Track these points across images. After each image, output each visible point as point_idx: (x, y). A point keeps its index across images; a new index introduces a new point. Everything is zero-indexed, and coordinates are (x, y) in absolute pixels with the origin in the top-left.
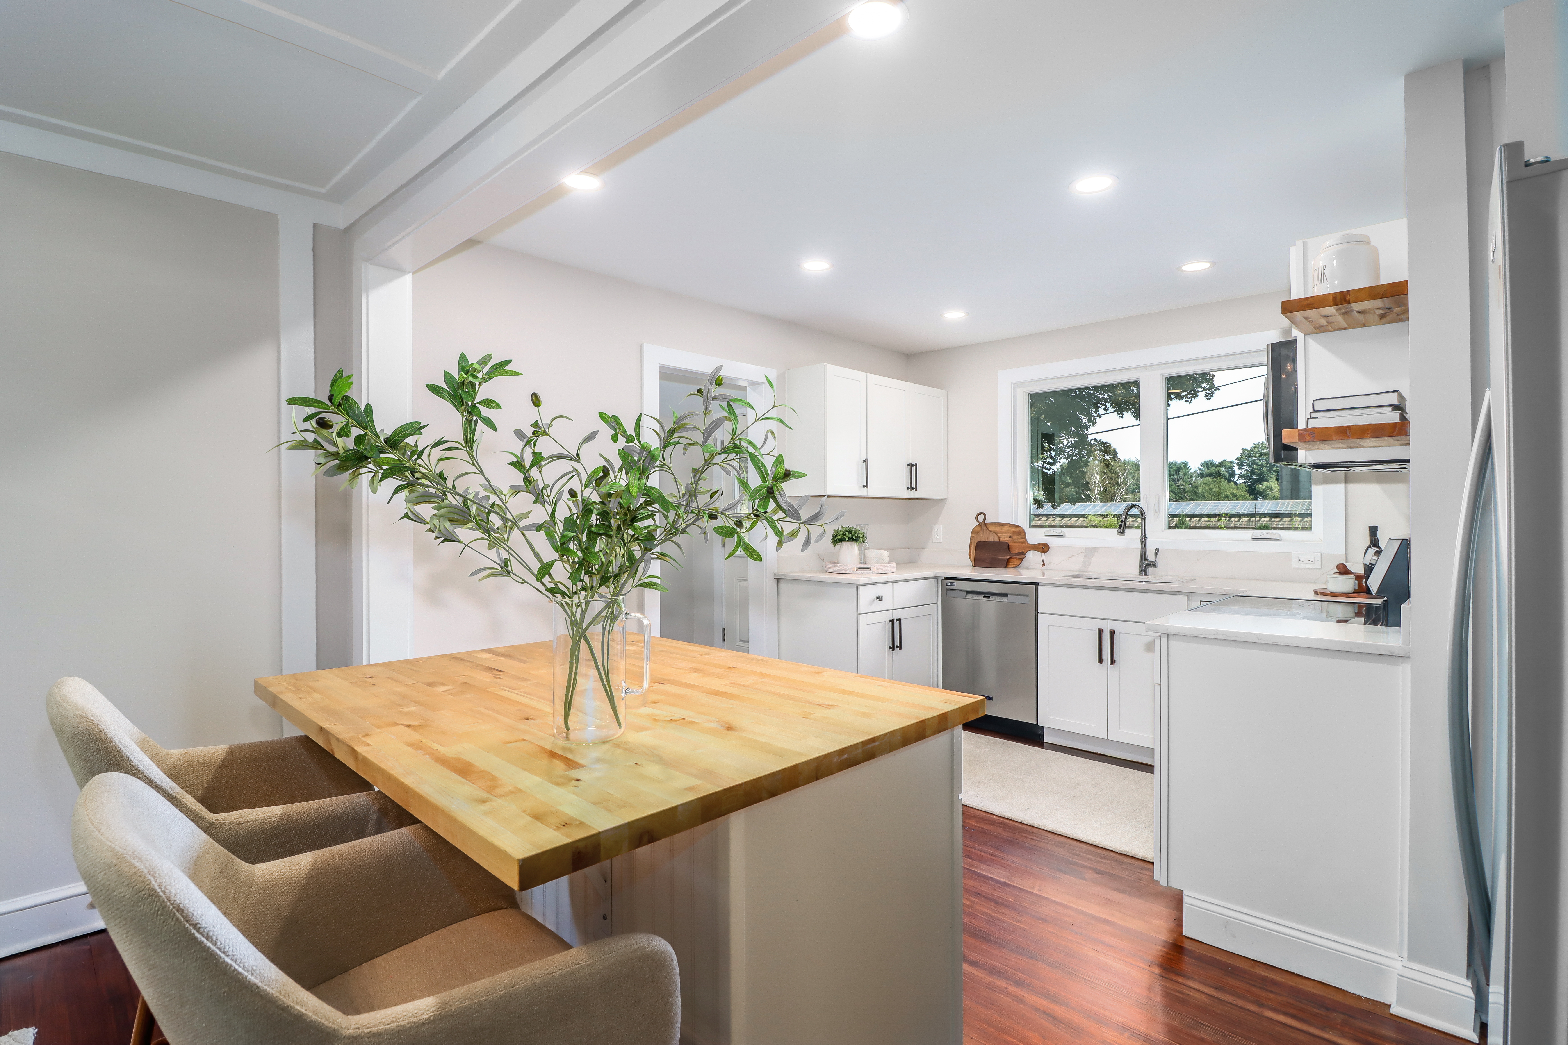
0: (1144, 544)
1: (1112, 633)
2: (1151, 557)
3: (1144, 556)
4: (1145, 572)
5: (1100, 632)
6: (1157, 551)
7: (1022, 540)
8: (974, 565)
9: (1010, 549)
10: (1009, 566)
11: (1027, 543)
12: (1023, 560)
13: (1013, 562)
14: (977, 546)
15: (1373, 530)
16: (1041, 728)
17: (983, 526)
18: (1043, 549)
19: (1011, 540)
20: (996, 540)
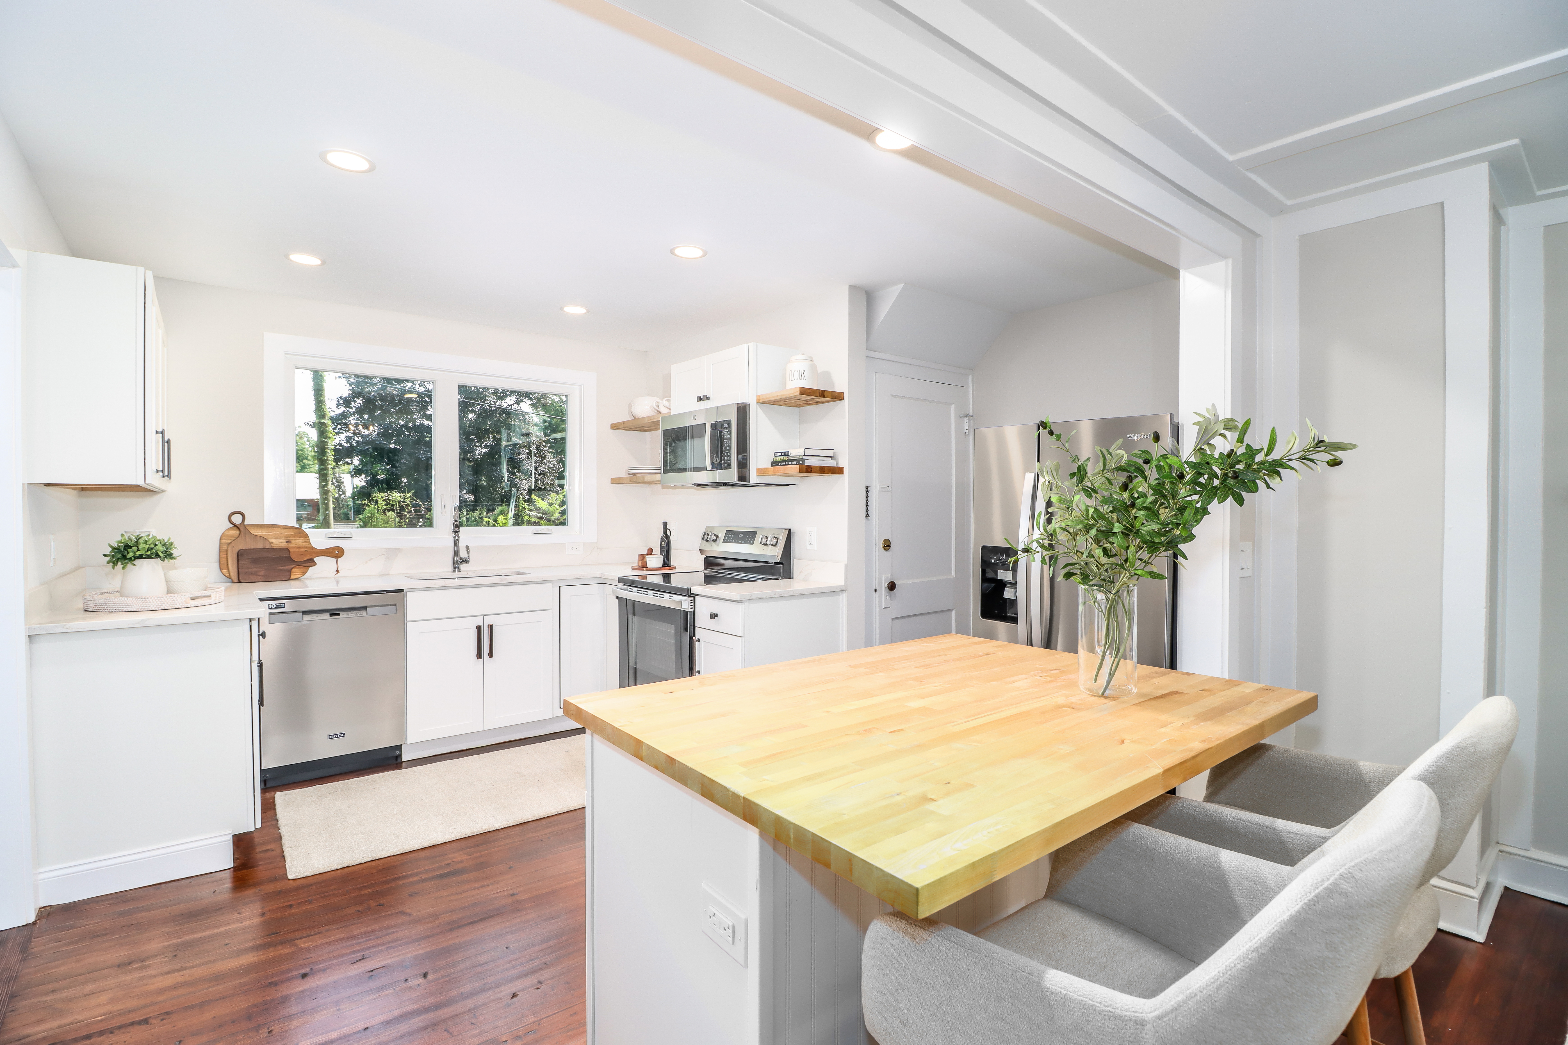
0: (456, 543)
1: (491, 627)
2: (463, 554)
3: (456, 553)
4: (459, 569)
5: (479, 629)
6: (467, 548)
7: (306, 545)
8: (236, 580)
9: (292, 556)
10: (292, 577)
11: (313, 548)
12: (310, 568)
13: (296, 572)
14: (240, 555)
15: (665, 524)
16: (400, 747)
17: (242, 529)
18: (336, 553)
19: (290, 545)
20: (267, 546)
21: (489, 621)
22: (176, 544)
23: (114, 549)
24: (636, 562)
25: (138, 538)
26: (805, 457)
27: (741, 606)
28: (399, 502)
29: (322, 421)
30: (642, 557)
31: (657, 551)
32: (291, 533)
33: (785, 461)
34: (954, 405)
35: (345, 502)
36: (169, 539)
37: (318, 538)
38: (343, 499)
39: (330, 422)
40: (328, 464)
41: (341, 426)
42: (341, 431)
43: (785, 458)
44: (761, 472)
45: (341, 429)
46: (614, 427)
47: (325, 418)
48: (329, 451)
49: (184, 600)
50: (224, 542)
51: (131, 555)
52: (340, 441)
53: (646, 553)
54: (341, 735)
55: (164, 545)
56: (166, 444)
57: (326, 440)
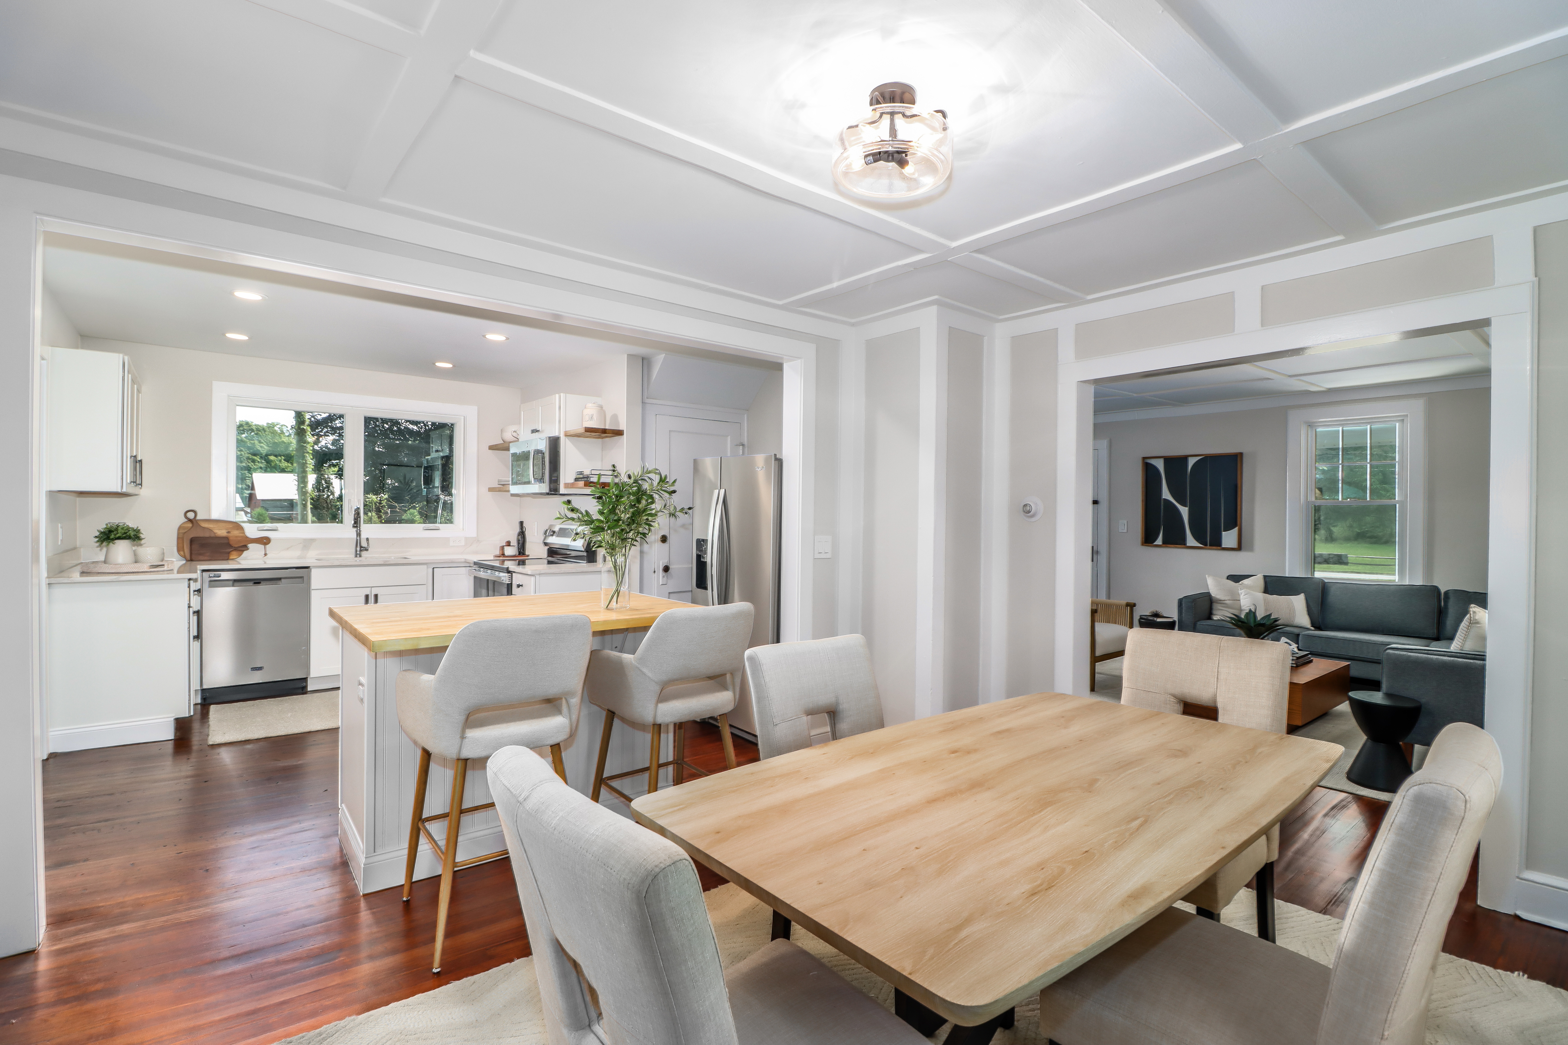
0: (358, 536)
1: (376, 596)
3: (358, 543)
4: (360, 554)
5: (367, 597)
6: (367, 539)
7: (241, 535)
8: (189, 558)
9: (231, 543)
10: (231, 558)
11: (247, 537)
12: (245, 552)
13: (233, 555)
14: (192, 541)
15: (521, 523)
16: (305, 680)
17: (194, 522)
18: (265, 541)
19: (229, 535)
20: (213, 535)
21: (375, 591)
22: (142, 531)
23: (102, 533)
24: (498, 552)
25: (118, 526)
26: (591, 476)
27: (533, 578)
28: (375, 504)
29: (302, 427)
30: (502, 548)
31: (514, 542)
32: (231, 526)
33: (581, 478)
34: (729, 437)
35: (334, 503)
36: (138, 527)
37: (252, 530)
38: (332, 499)
39: (309, 429)
40: (307, 467)
41: (327, 429)
42: (327, 434)
43: (581, 476)
44: (567, 486)
45: (327, 432)
46: (492, 448)
47: (304, 424)
48: (307, 455)
49: (145, 568)
50: (181, 531)
51: (112, 536)
52: (326, 443)
53: (505, 545)
54: (260, 669)
55: (135, 530)
56: (138, 464)
57: (305, 445)
